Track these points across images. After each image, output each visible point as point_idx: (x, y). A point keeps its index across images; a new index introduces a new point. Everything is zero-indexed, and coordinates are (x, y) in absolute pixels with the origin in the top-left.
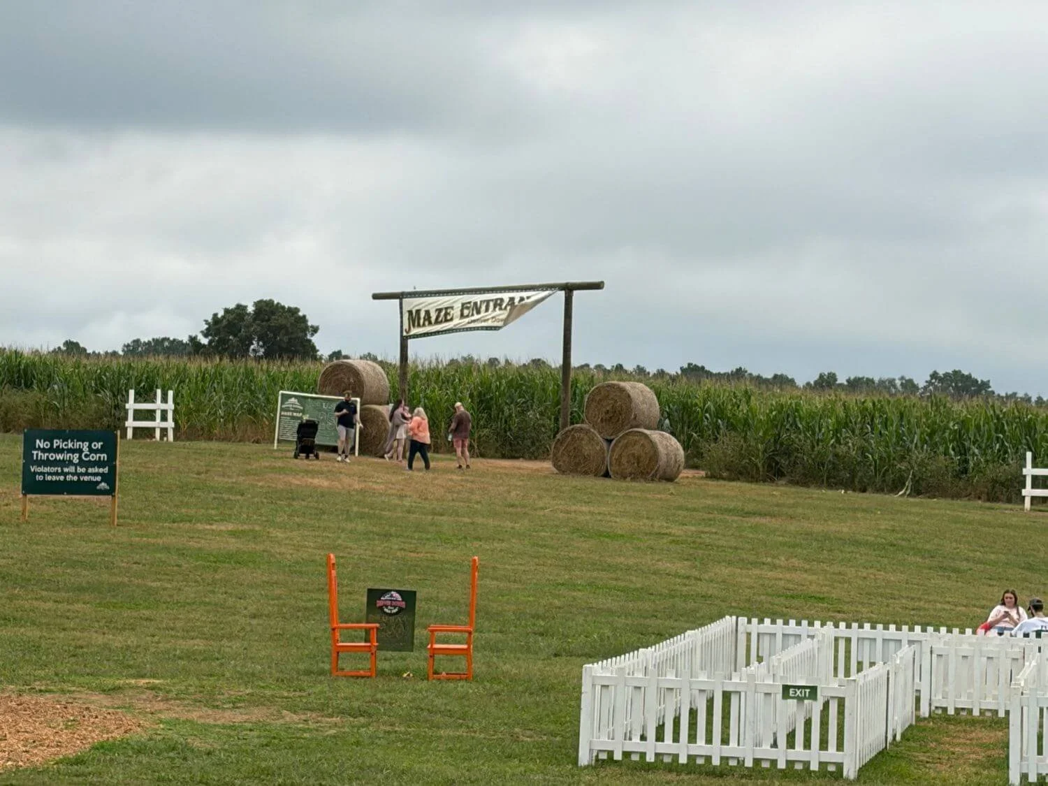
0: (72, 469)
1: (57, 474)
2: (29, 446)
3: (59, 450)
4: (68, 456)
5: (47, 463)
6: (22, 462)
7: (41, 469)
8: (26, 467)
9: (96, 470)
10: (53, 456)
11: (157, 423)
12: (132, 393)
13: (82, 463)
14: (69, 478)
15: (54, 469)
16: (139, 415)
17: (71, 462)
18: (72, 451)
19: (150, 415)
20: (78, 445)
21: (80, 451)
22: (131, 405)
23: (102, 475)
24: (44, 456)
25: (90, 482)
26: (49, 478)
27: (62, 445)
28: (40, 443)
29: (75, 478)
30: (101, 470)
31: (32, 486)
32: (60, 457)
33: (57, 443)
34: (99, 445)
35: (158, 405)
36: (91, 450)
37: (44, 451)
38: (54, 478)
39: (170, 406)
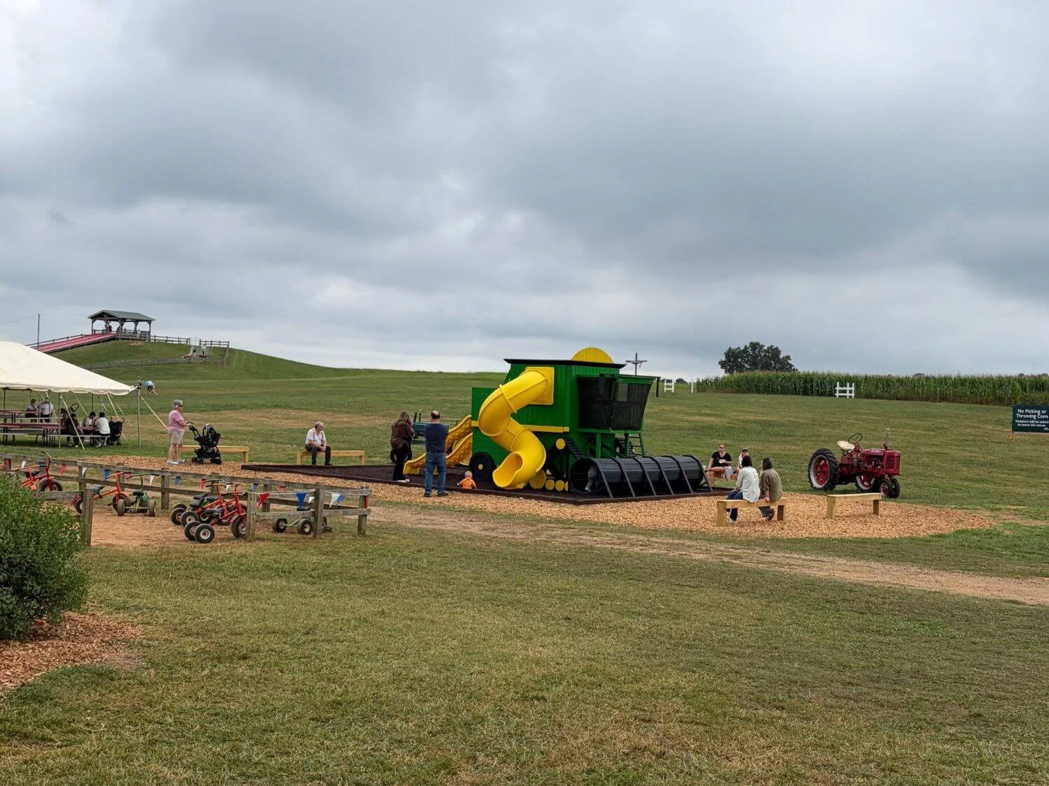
0: (1033, 421)
1: (1027, 423)
2: (1015, 412)
3: (1028, 414)
4: (1031, 416)
5: (1023, 419)
6: (1012, 418)
7: (1020, 421)
8: (1014, 422)
9: (1043, 422)
10: (1025, 416)
11: (848, 394)
12: (838, 383)
13: (1037, 419)
14: (1032, 425)
15: (1026, 422)
16: (840, 391)
17: (1032, 419)
18: (1033, 414)
19: (845, 391)
20: (1035, 411)
21: (1037, 414)
22: (838, 388)
23: (1046, 424)
24: (1021, 416)
25: (1041, 427)
26: (1023, 425)
27: (1029, 411)
28: (1019, 411)
29: (1034, 425)
30: (1046, 422)
31: (1016, 428)
32: (1028, 416)
33: (1027, 411)
34: (1044, 412)
35: (848, 388)
36: (1041, 414)
37: (1021, 414)
38: (1026, 425)
39: (853, 388)
